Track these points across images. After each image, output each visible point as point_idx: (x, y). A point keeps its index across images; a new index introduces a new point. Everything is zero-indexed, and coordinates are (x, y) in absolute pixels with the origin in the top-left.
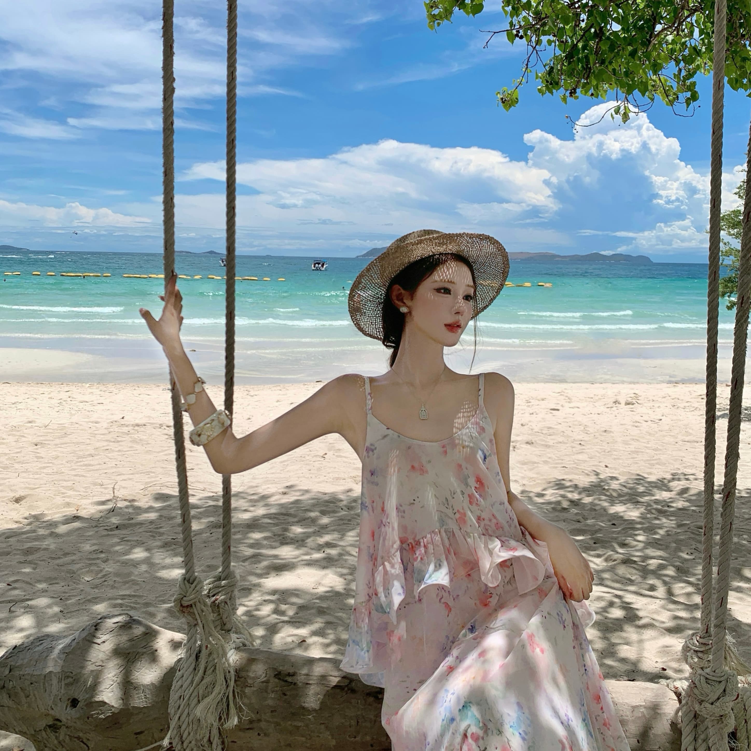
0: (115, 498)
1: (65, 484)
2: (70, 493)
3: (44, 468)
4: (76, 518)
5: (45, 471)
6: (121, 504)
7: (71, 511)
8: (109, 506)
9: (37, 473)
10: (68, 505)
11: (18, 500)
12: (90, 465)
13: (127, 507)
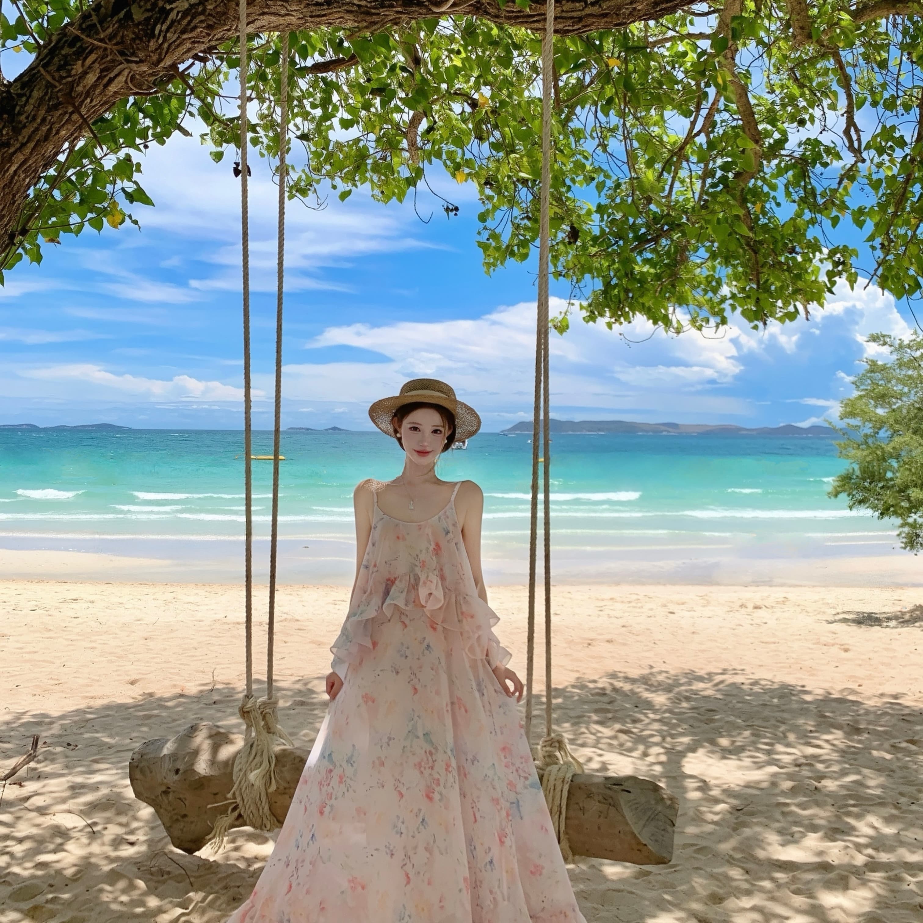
0: (215, 682)
1: (172, 671)
2: (177, 677)
3: (154, 658)
4: (182, 696)
5: (155, 660)
6: (218, 686)
7: (178, 691)
8: (210, 687)
9: (148, 662)
10: (175, 686)
11: (133, 683)
12: (193, 656)
13: (223, 689)
